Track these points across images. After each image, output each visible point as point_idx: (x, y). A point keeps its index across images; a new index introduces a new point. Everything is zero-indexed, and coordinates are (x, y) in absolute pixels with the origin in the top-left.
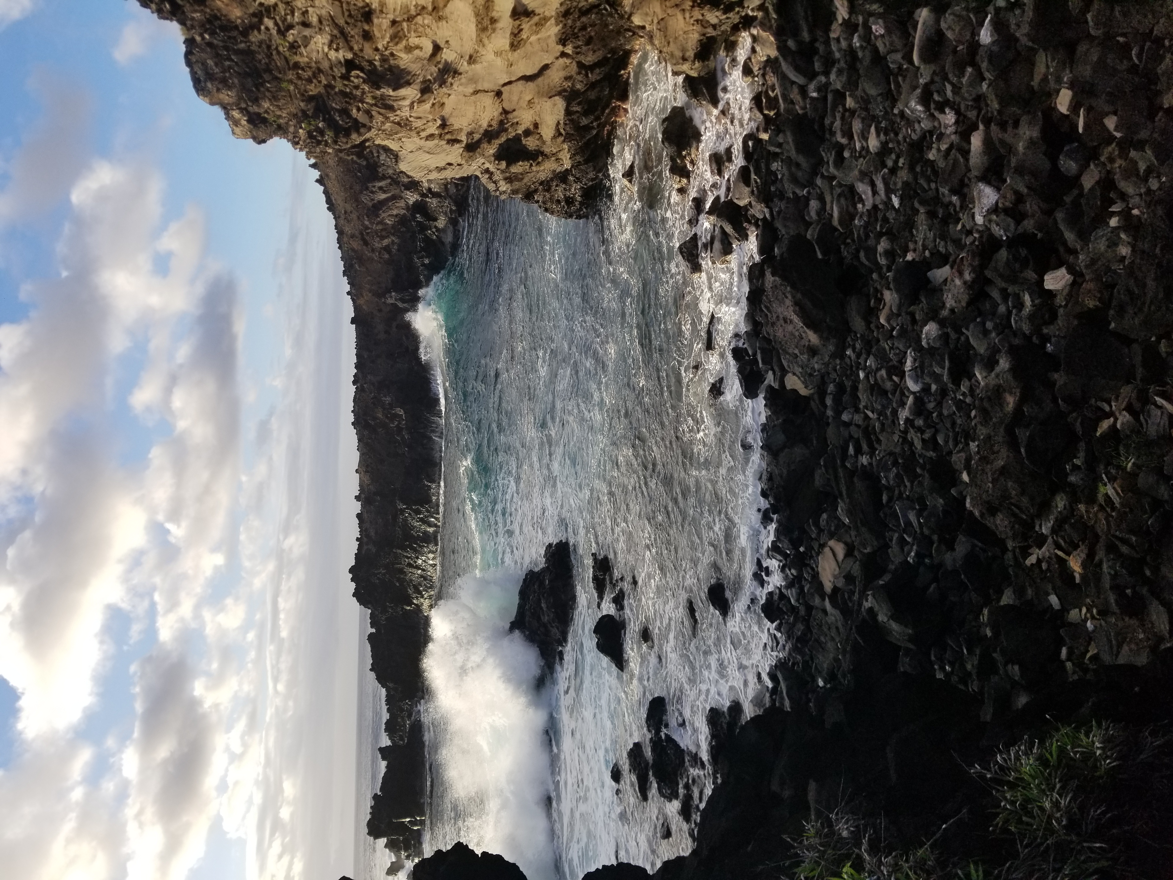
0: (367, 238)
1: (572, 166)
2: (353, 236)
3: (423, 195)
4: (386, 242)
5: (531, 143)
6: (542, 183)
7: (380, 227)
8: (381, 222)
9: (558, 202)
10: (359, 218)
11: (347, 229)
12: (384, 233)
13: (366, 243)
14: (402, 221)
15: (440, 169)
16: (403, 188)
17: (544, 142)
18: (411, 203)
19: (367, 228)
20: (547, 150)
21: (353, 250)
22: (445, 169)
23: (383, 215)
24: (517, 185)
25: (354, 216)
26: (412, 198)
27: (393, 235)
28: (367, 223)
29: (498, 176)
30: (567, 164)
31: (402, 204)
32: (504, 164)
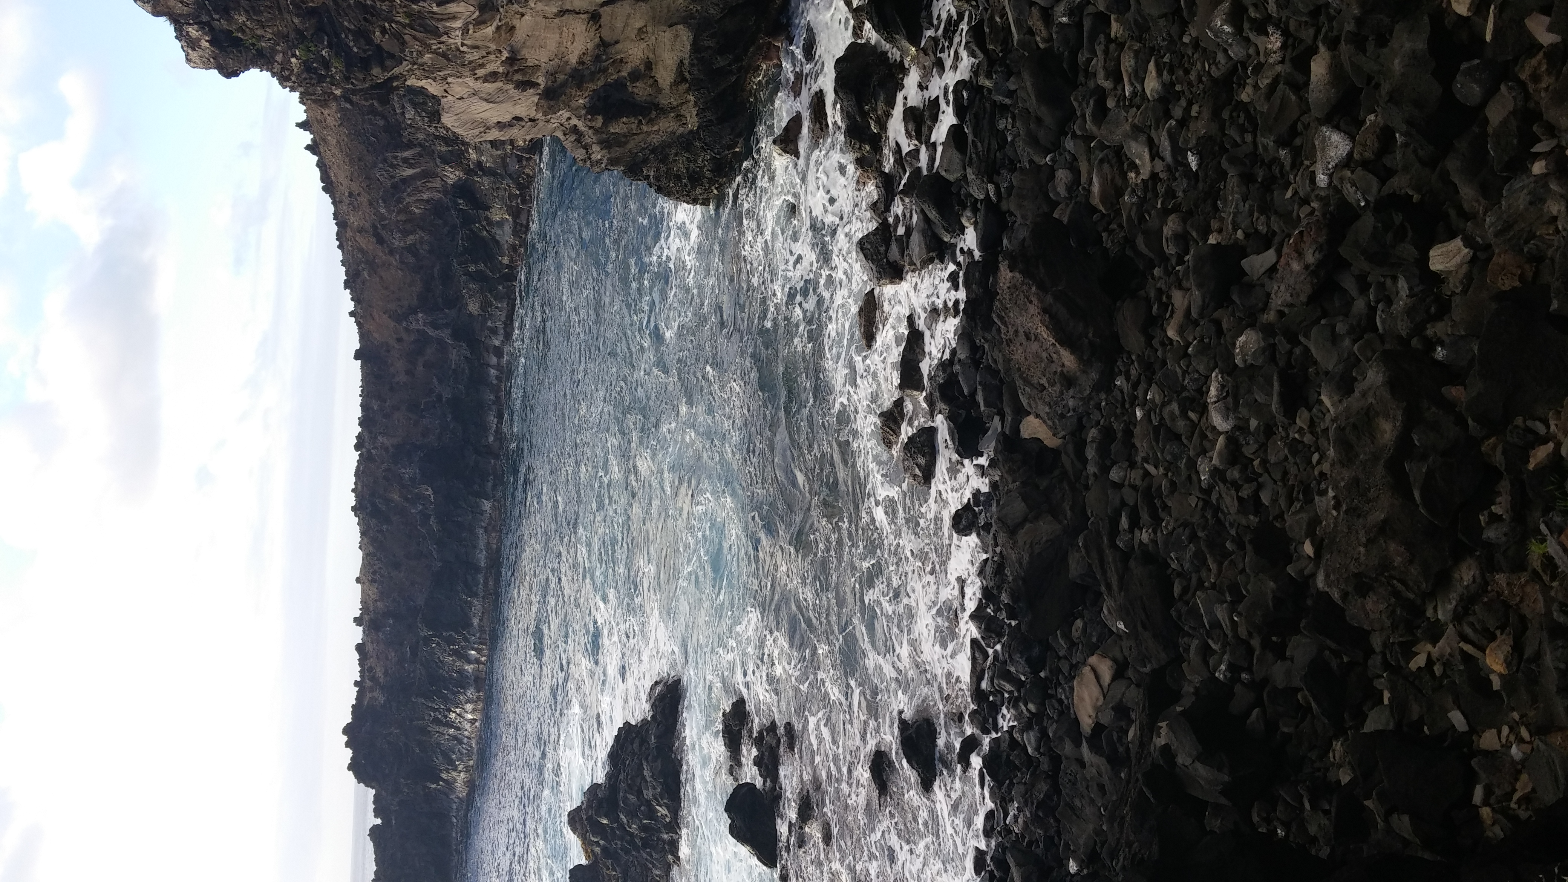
0: (383, 233)
1: (699, 127)
2: (361, 230)
3: (469, 172)
4: (410, 239)
5: (640, 90)
6: (653, 151)
7: (402, 217)
8: (406, 210)
9: (678, 178)
10: (371, 204)
11: (352, 219)
12: (408, 226)
13: (380, 241)
14: (437, 209)
15: (500, 125)
16: (438, 161)
17: (659, 90)
18: (450, 182)
19: (382, 218)
20: (664, 102)
21: (361, 250)
22: (510, 125)
23: (408, 200)
24: (617, 152)
25: (364, 199)
26: (452, 175)
27: (422, 229)
28: (383, 211)
29: (590, 137)
30: (692, 121)
31: (437, 184)
32: (599, 121)
